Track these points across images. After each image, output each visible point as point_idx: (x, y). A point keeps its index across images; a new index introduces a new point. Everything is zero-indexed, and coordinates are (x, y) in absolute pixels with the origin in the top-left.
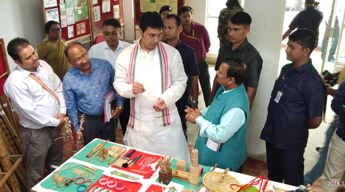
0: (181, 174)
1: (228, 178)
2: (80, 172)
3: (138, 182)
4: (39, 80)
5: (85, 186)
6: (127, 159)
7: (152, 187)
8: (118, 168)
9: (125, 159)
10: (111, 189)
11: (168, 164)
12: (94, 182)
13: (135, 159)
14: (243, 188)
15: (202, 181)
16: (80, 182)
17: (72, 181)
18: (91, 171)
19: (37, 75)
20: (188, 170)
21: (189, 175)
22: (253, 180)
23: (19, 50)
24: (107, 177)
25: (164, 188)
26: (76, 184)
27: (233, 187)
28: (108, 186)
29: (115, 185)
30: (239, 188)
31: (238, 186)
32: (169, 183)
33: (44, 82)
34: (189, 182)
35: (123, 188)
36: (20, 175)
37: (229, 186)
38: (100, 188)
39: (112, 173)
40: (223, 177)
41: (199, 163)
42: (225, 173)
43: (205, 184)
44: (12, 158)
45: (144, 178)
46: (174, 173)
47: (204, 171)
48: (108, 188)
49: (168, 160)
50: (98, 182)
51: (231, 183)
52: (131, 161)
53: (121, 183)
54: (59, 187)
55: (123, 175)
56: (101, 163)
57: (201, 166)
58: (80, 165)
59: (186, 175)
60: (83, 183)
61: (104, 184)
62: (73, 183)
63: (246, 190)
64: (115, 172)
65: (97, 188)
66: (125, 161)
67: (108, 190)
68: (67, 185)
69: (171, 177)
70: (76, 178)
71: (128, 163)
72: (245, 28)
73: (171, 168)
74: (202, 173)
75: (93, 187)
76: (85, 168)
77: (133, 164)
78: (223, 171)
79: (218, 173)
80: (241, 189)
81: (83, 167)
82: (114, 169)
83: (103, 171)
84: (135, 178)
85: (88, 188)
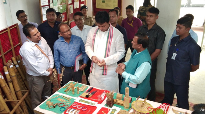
0: (119, 101)
1: (146, 104)
2: (61, 100)
3: (95, 106)
4: (40, 48)
5: (64, 108)
6: (88, 93)
7: (103, 109)
8: (83, 98)
10: (79, 109)
11: (111, 96)
12: (70, 105)
13: (94, 94)
14: (155, 110)
15: (131, 105)
16: (61, 106)
17: (57, 105)
18: (68, 99)
19: (39, 45)
20: (123, 99)
21: (124, 102)
22: (161, 106)
23: (30, 31)
24: (77, 103)
25: (110, 109)
27: (149, 109)
28: (77, 108)
29: (82, 107)
30: (152, 110)
31: (152, 109)
32: (112, 107)
34: (124, 106)
35: (86, 109)
36: (27, 101)
37: (147, 108)
38: (73, 109)
39: (80, 101)
40: (143, 104)
41: (129, 95)
42: (145, 101)
43: (133, 107)
44: (23, 91)
45: (98, 103)
46: (115, 101)
47: (132, 100)
48: (77, 109)
49: (112, 93)
50: (72, 105)
51: (148, 107)
52: (91, 94)
53: (85, 106)
54: (50, 108)
55: (86, 102)
56: (74, 95)
57: (131, 97)
58: (61, 96)
59: (122, 102)
60: (63, 106)
61: (75, 106)
62: (58, 106)
63: (157, 111)
64: (82, 100)
65: (71, 109)
67: (77, 110)
68: (54, 107)
69: (114, 103)
70: (59, 103)
71: (89, 95)
72: (156, 16)
73: (113, 98)
74: (131, 101)
75: (69, 108)
76: (65, 98)
78: (143, 100)
79: (140, 101)
80: (154, 110)
81: (63, 97)
82: (81, 98)
83: (75, 99)
84: (93, 104)
85: (66, 109)
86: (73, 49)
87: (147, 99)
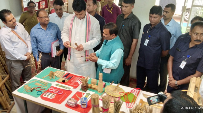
0: (93, 86)
1: (118, 89)
2: (39, 85)
3: (70, 90)
4: (16, 34)
5: (41, 92)
6: (65, 78)
7: (78, 93)
8: (60, 83)
9: (64, 78)
10: (55, 93)
11: (86, 81)
12: (46, 90)
13: (69, 78)
15: (104, 90)
16: (39, 90)
17: (34, 89)
18: (45, 84)
19: (15, 30)
20: (97, 85)
21: (98, 87)
22: (132, 90)
23: (6, 16)
24: (53, 87)
25: (84, 94)
26: (37, 90)
27: (121, 93)
28: (54, 92)
29: (58, 91)
30: (124, 94)
31: (124, 93)
32: (87, 91)
33: (19, 35)
34: (97, 90)
35: (62, 92)
37: (119, 93)
38: (49, 93)
39: (56, 85)
40: (116, 88)
42: (118, 86)
43: (106, 92)
45: (73, 88)
46: (89, 86)
47: (106, 85)
49: (86, 79)
50: (48, 90)
51: (120, 91)
52: (67, 79)
53: (60, 90)
54: (27, 92)
55: (62, 86)
56: (51, 80)
57: (104, 83)
58: (39, 81)
59: (96, 87)
60: (40, 90)
61: (51, 91)
63: (128, 95)
64: (58, 84)
66: (64, 79)
67: (54, 94)
68: (32, 91)
69: (88, 88)
70: (36, 88)
71: (65, 80)
72: (131, 6)
73: (88, 83)
75: (45, 92)
76: (42, 82)
77: (68, 80)
78: (116, 85)
79: (113, 86)
80: (125, 94)
81: (41, 82)
82: (58, 83)
83: (52, 84)
84: (68, 88)
85: (43, 93)
86: (50, 35)
87: (120, 84)
